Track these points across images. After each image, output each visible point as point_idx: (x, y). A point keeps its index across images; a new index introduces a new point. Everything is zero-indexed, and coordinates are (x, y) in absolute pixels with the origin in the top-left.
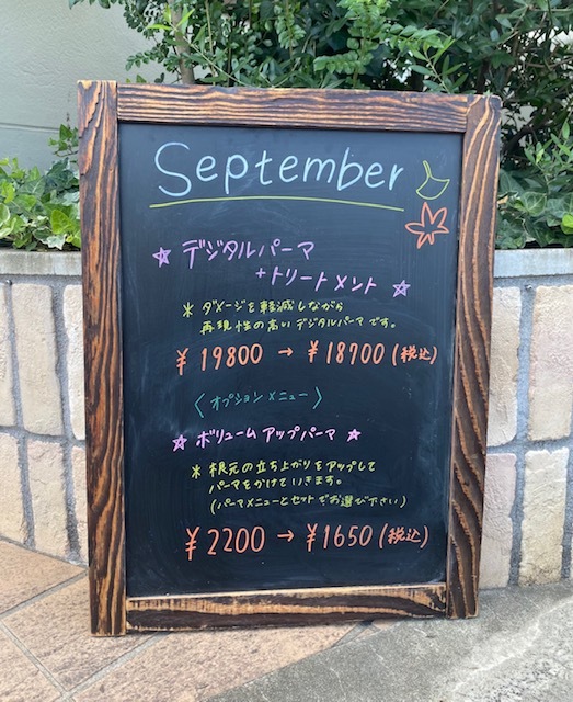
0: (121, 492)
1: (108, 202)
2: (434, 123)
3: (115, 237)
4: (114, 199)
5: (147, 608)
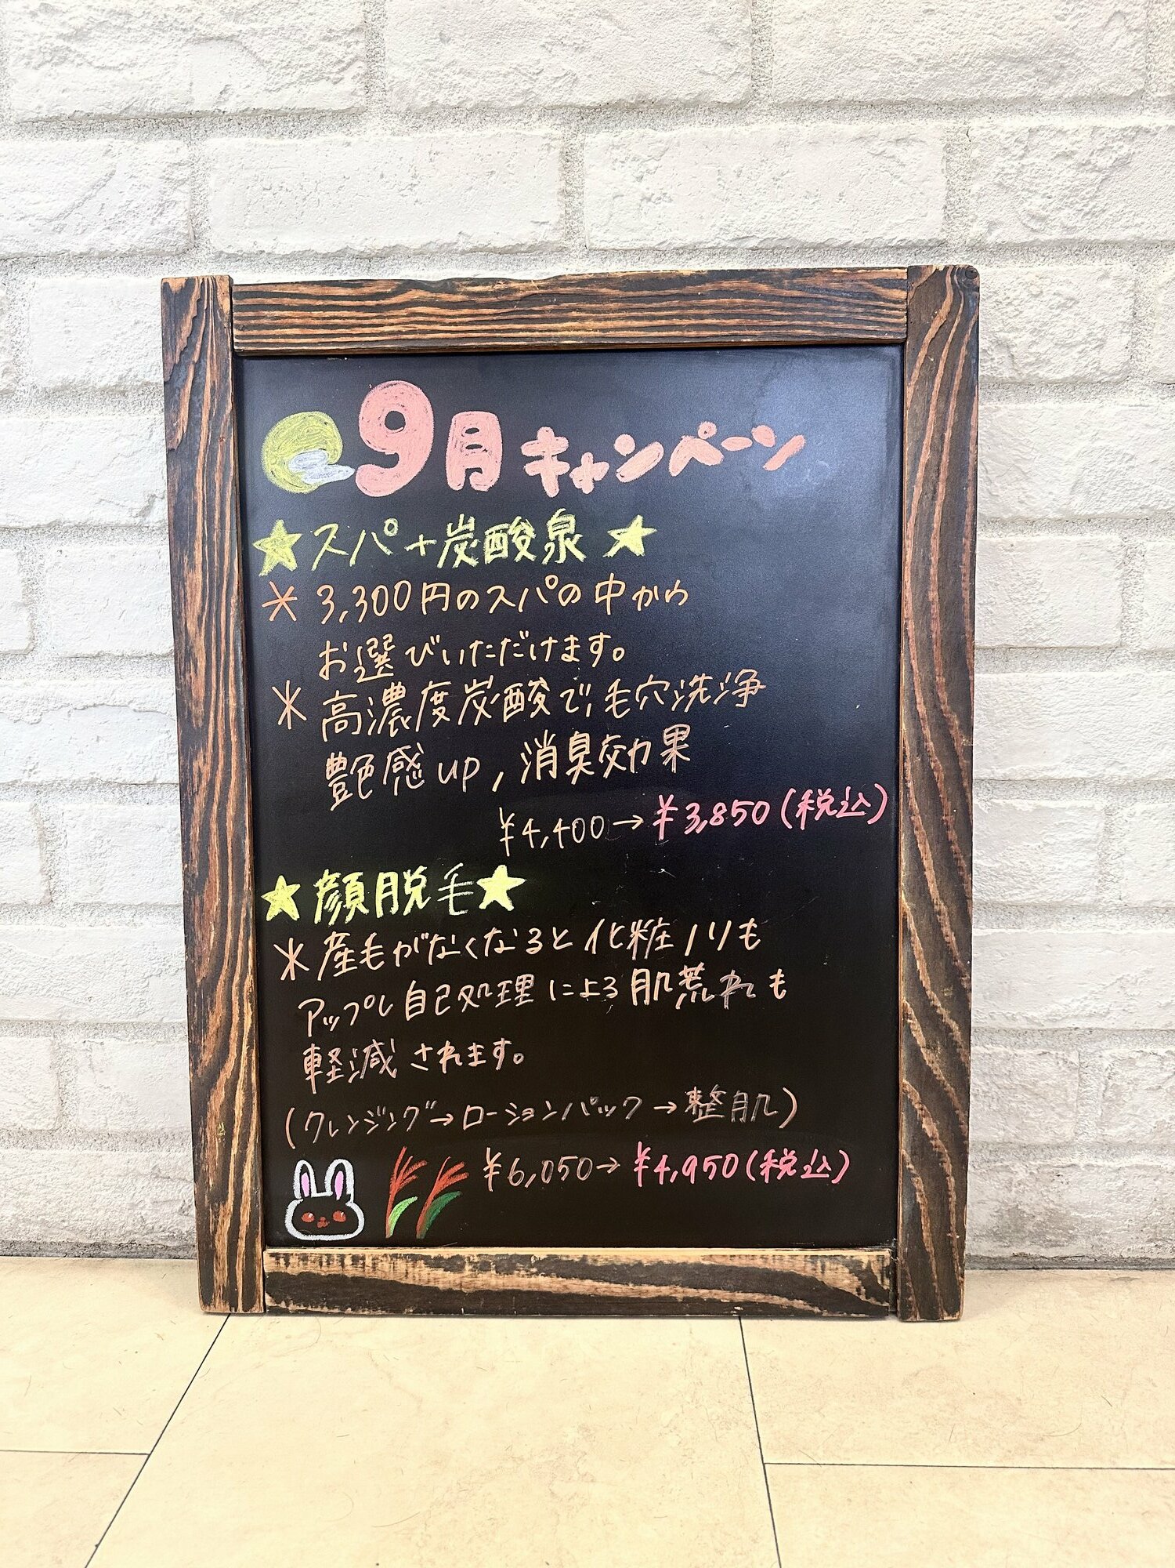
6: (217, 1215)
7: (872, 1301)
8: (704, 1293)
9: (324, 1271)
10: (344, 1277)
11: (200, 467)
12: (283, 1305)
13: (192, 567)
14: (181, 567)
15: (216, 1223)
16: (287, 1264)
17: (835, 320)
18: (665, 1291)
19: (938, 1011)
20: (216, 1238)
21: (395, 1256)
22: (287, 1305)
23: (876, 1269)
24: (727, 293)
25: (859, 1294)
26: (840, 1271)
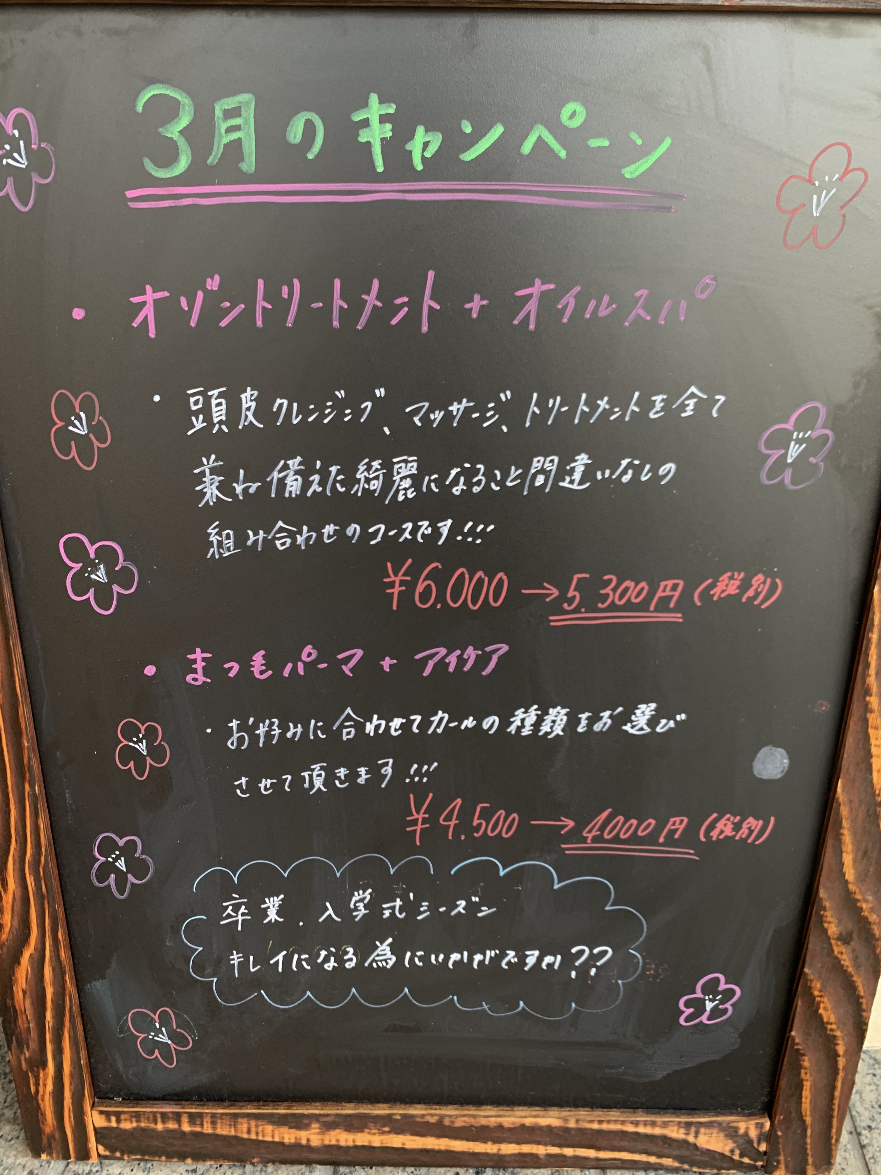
6: (37, 1078)
7: (746, 1160)
8: (569, 1152)
9: (160, 1126)
10: (184, 1133)
12: (118, 1154)
15: (37, 1085)
16: (118, 1121)
18: (526, 1149)
19: (859, 904)
20: (40, 1097)
21: (235, 1116)
22: (122, 1155)
23: (753, 1133)
25: (733, 1155)
26: (714, 1135)
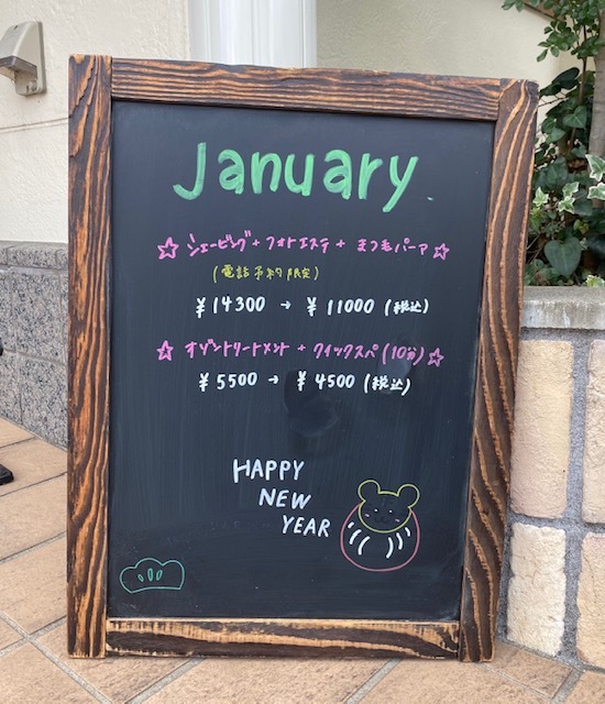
0: (104, 503)
1: (98, 187)
2: (462, 108)
3: (105, 225)
4: (105, 185)
5: (128, 630)
6: (80, 601)
7: (448, 649)
8: (357, 645)
9: (142, 630)
11: (89, 167)
12: (116, 650)
13: (82, 226)
14: (75, 225)
15: (79, 606)
16: (120, 627)
17: (459, 105)
18: (335, 643)
19: (491, 493)
20: (79, 614)
21: (183, 623)
22: (119, 650)
23: (451, 632)
24: (400, 86)
25: (442, 646)
26: (432, 633)
